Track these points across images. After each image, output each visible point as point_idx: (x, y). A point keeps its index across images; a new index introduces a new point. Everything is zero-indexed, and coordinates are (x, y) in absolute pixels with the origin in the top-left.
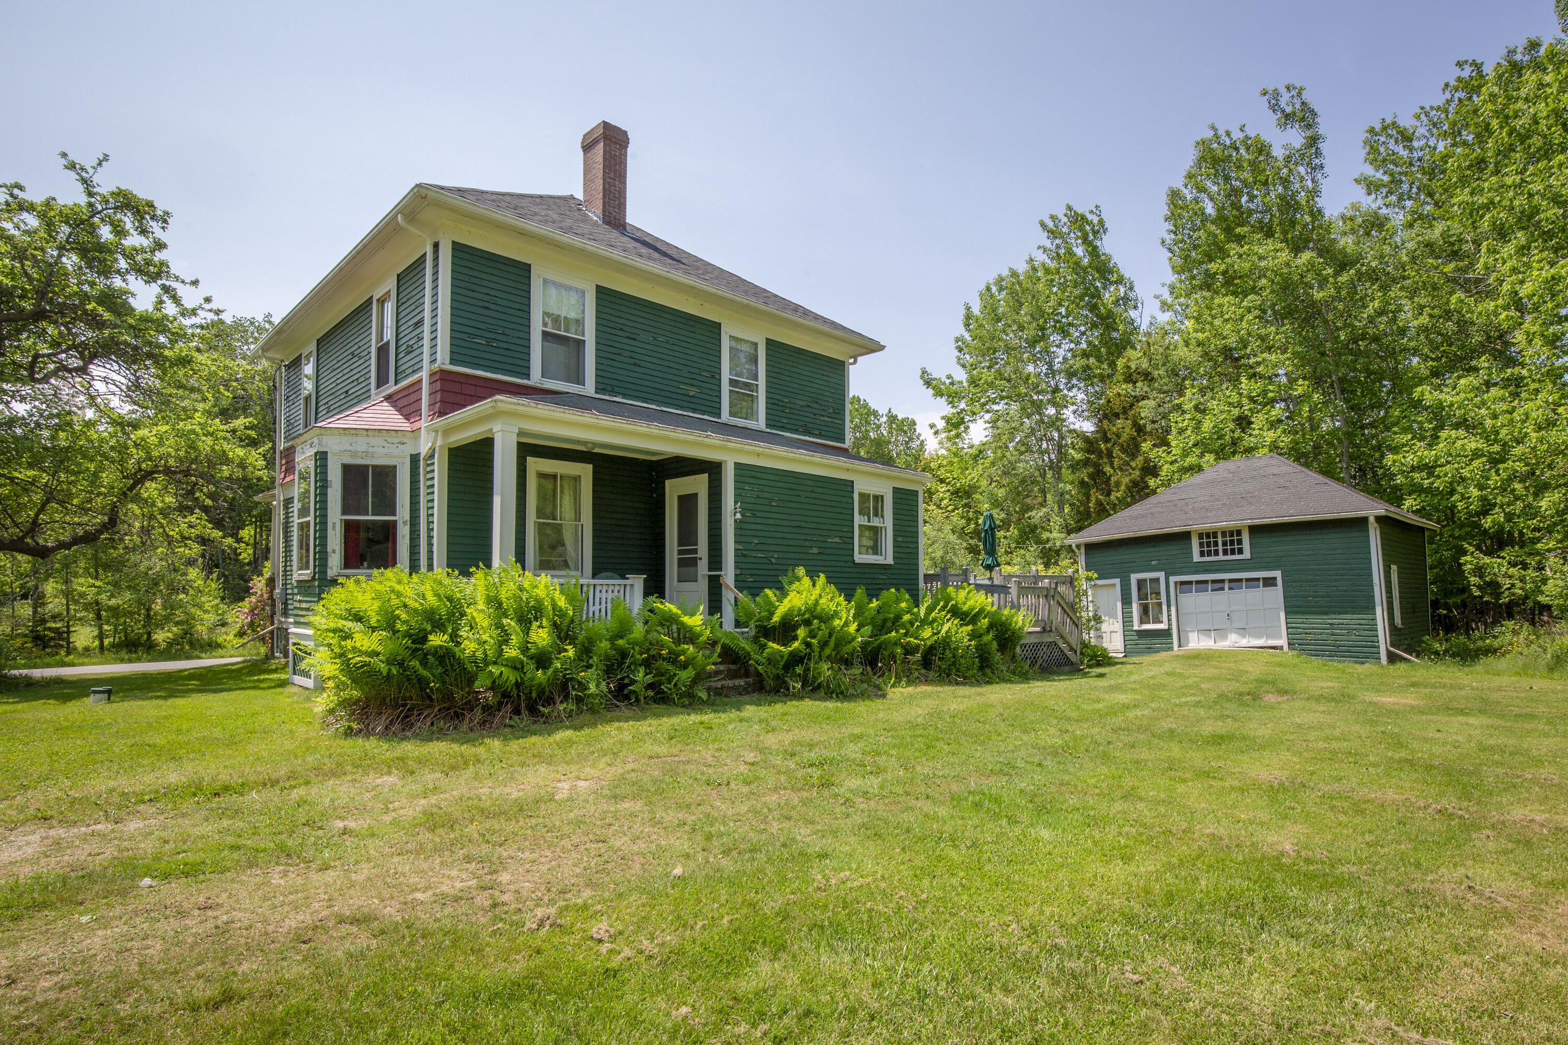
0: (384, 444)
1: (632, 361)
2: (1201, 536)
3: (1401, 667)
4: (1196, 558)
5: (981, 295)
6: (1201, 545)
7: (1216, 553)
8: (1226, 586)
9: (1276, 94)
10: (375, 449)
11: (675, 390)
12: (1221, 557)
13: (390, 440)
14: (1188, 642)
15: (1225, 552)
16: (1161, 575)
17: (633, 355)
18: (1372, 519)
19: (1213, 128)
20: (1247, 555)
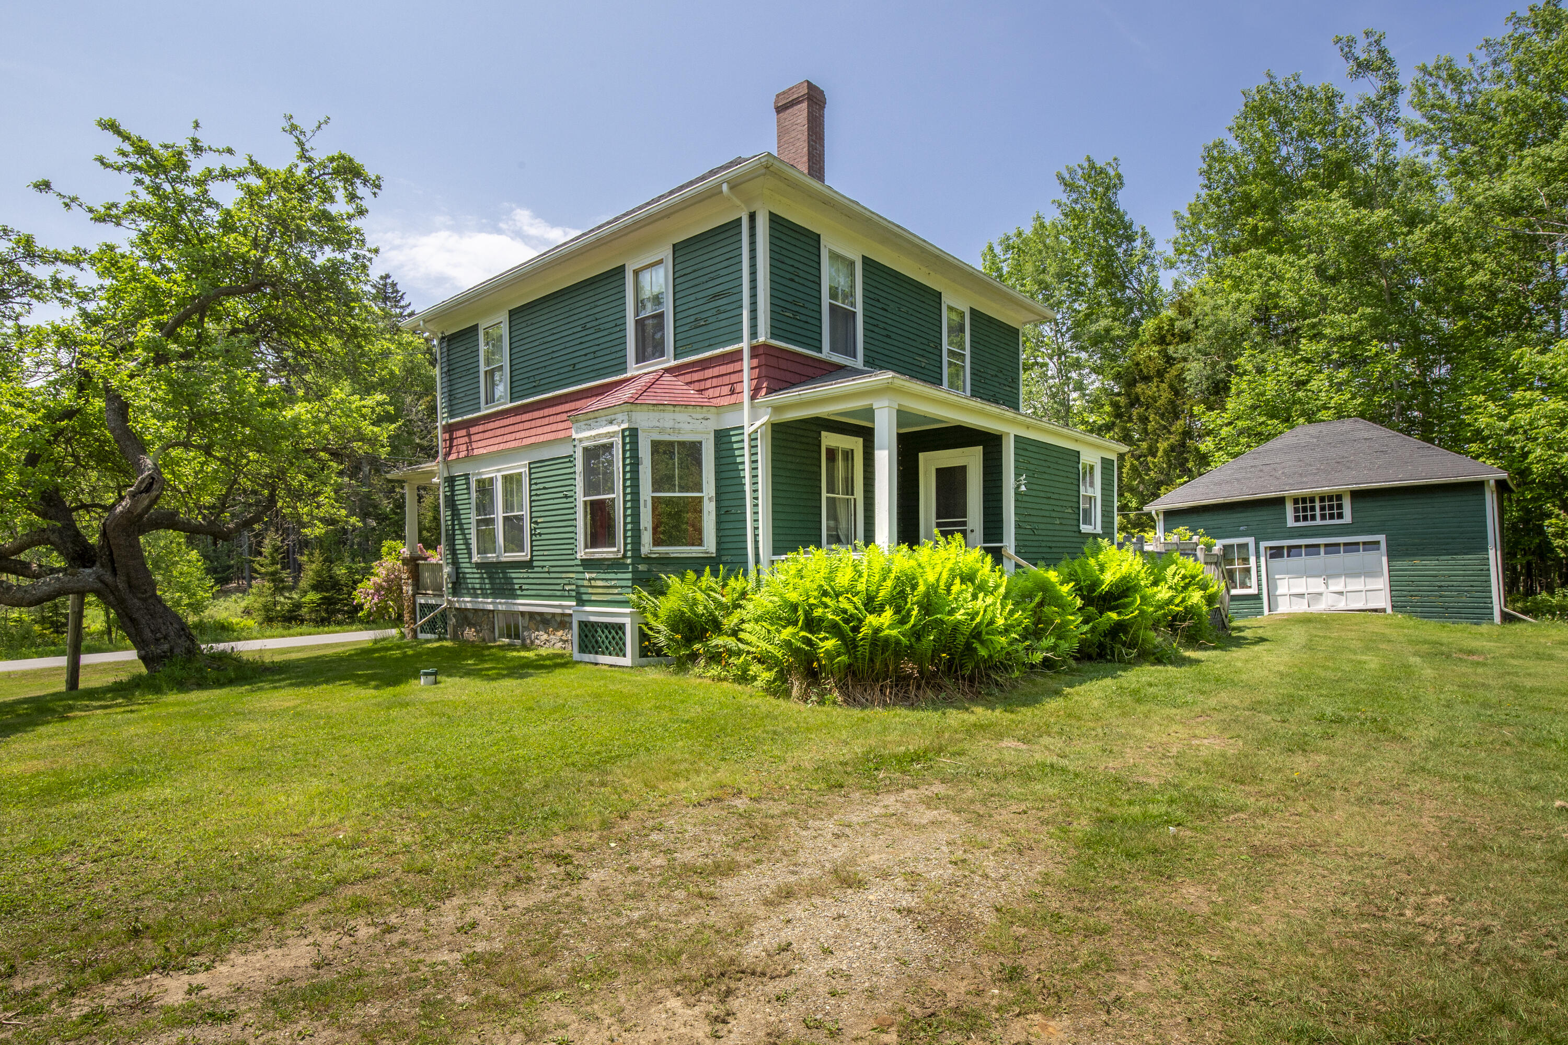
0: (689, 419)
1: (885, 333)
2: (1296, 501)
3: (1518, 627)
4: (1291, 522)
5: (984, 255)
6: (1296, 510)
7: (1313, 518)
8: (1322, 550)
9: (1351, 41)
10: (681, 425)
11: (911, 361)
12: (1318, 522)
13: (694, 416)
14: (1277, 606)
15: (1323, 517)
16: (1250, 541)
17: (887, 327)
18: (1492, 483)
19: (1269, 76)
20: (1347, 518)
